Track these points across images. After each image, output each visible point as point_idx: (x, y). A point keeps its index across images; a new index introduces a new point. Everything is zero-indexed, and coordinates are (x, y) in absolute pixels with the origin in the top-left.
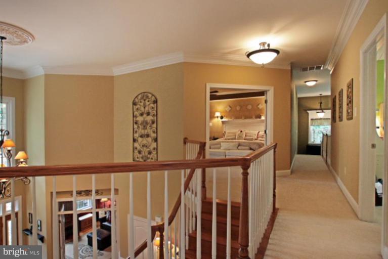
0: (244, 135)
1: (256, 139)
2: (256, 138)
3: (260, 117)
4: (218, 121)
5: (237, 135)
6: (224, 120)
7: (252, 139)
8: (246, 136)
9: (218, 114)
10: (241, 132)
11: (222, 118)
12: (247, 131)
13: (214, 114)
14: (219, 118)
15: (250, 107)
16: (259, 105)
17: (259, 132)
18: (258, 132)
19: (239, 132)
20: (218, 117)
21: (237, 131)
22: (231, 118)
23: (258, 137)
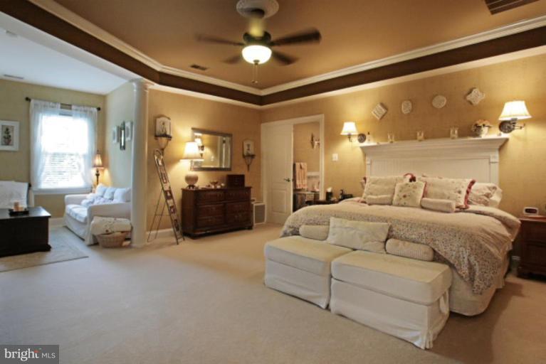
0: (421, 192)
1: (461, 209)
2: (462, 203)
3: (476, 131)
4: (353, 148)
5: (397, 190)
6: (366, 144)
7: (449, 205)
8: (425, 194)
9: (349, 128)
10: (413, 179)
11: (362, 137)
12: (430, 179)
13: (341, 126)
14: (355, 141)
15: (440, 102)
16: (470, 92)
17: (473, 183)
18: (468, 181)
19: (407, 180)
20: (349, 136)
21: (402, 176)
22: (386, 139)
23: (468, 202)
